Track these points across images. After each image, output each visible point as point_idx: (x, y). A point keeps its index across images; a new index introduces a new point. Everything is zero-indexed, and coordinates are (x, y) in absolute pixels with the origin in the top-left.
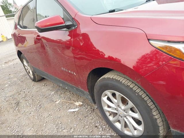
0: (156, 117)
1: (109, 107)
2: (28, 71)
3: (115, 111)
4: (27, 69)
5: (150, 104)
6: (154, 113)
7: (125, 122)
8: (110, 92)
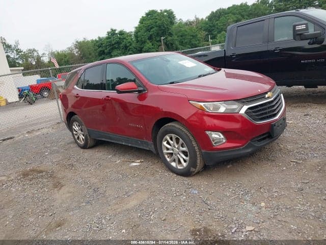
0: (195, 146)
1: (168, 149)
2: (76, 137)
3: (172, 152)
4: (76, 134)
5: (191, 138)
6: (194, 143)
7: (179, 158)
8: (169, 136)
